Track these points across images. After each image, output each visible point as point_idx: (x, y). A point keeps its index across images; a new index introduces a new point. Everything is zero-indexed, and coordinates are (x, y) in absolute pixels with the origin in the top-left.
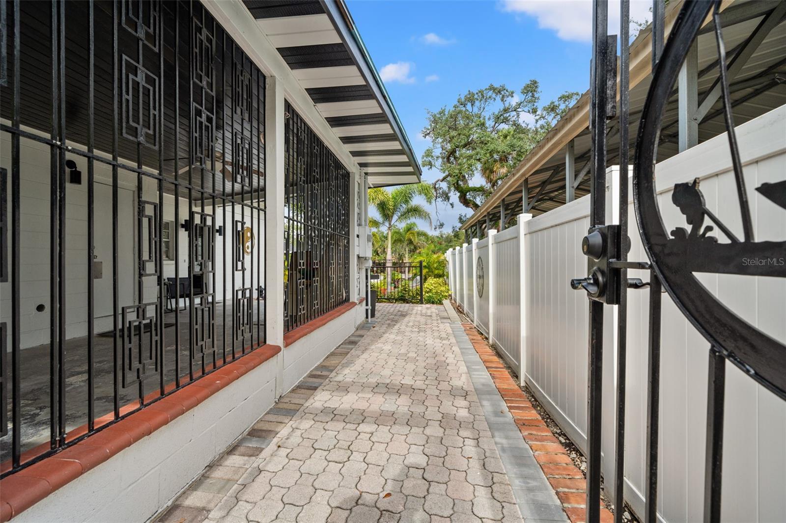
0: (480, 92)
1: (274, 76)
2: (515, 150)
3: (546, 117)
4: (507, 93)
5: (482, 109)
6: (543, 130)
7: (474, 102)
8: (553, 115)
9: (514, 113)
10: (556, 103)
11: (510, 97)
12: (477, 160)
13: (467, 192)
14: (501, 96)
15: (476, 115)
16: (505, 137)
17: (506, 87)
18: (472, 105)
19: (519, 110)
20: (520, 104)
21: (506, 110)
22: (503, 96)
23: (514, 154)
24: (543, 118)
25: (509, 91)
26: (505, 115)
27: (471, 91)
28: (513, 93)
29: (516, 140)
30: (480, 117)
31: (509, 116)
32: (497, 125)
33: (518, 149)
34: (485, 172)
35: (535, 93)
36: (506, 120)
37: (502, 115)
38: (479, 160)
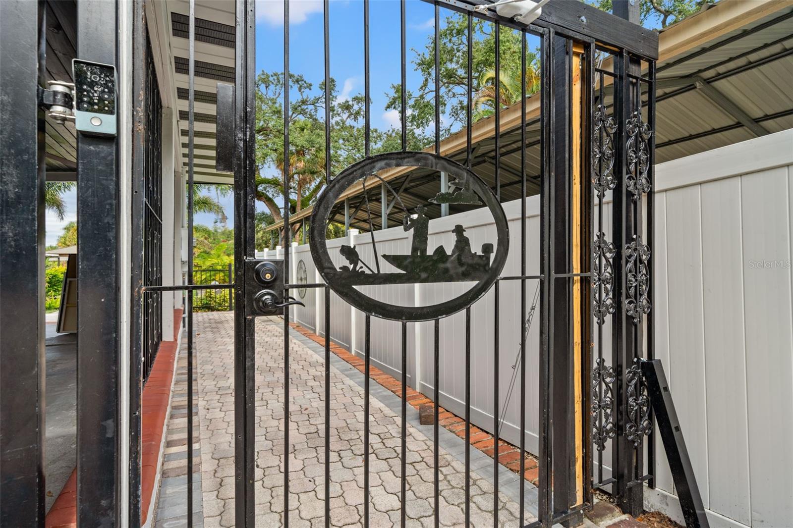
0: (275, 75)
1: (171, 108)
2: (314, 147)
3: (341, 115)
4: (305, 85)
5: (277, 94)
6: (339, 127)
7: (269, 85)
8: (347, 114)
9: (312, 107)
10: (351, 103)
11: (308, 89)
12: (273, 150)
13: (259, 184)
14: (299, 86)
15: (271, 100)
16: (302, 129)
17: (305, 78)
18: (267, 87)
19: (317, 104)
20: (318, 99)
21: (304, 102)
22: (301, 86)
23: (313, 150)
24: (339, 115)
25: (307, 82)
26: (303, 107)
27: (265, 72)
28: (311, 85)
29: (314, 136)
30: (275, 103)
31: (307, 108)
32: (294, 115)
33: (318, 146)
34: (280, 164)
35: (333, 91)
36: (303, 113)
37: (299, 106)
38: (276, 150)
